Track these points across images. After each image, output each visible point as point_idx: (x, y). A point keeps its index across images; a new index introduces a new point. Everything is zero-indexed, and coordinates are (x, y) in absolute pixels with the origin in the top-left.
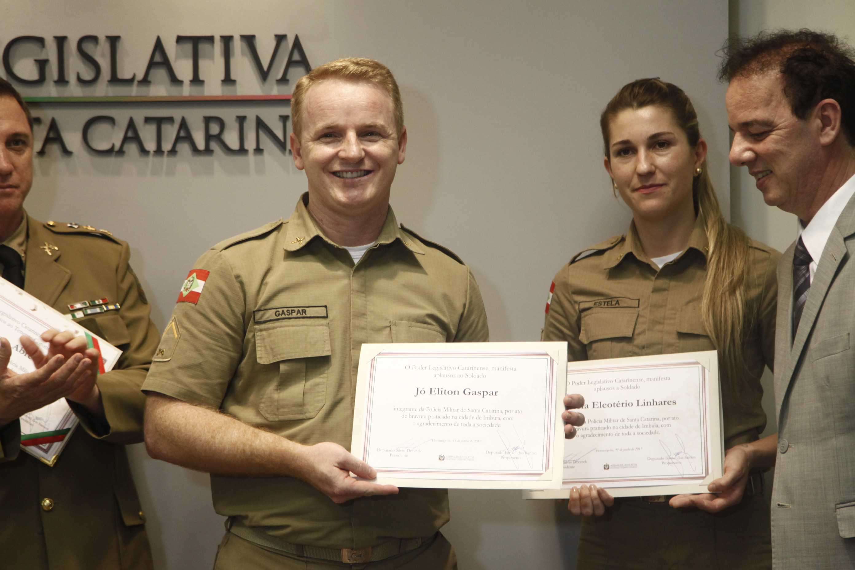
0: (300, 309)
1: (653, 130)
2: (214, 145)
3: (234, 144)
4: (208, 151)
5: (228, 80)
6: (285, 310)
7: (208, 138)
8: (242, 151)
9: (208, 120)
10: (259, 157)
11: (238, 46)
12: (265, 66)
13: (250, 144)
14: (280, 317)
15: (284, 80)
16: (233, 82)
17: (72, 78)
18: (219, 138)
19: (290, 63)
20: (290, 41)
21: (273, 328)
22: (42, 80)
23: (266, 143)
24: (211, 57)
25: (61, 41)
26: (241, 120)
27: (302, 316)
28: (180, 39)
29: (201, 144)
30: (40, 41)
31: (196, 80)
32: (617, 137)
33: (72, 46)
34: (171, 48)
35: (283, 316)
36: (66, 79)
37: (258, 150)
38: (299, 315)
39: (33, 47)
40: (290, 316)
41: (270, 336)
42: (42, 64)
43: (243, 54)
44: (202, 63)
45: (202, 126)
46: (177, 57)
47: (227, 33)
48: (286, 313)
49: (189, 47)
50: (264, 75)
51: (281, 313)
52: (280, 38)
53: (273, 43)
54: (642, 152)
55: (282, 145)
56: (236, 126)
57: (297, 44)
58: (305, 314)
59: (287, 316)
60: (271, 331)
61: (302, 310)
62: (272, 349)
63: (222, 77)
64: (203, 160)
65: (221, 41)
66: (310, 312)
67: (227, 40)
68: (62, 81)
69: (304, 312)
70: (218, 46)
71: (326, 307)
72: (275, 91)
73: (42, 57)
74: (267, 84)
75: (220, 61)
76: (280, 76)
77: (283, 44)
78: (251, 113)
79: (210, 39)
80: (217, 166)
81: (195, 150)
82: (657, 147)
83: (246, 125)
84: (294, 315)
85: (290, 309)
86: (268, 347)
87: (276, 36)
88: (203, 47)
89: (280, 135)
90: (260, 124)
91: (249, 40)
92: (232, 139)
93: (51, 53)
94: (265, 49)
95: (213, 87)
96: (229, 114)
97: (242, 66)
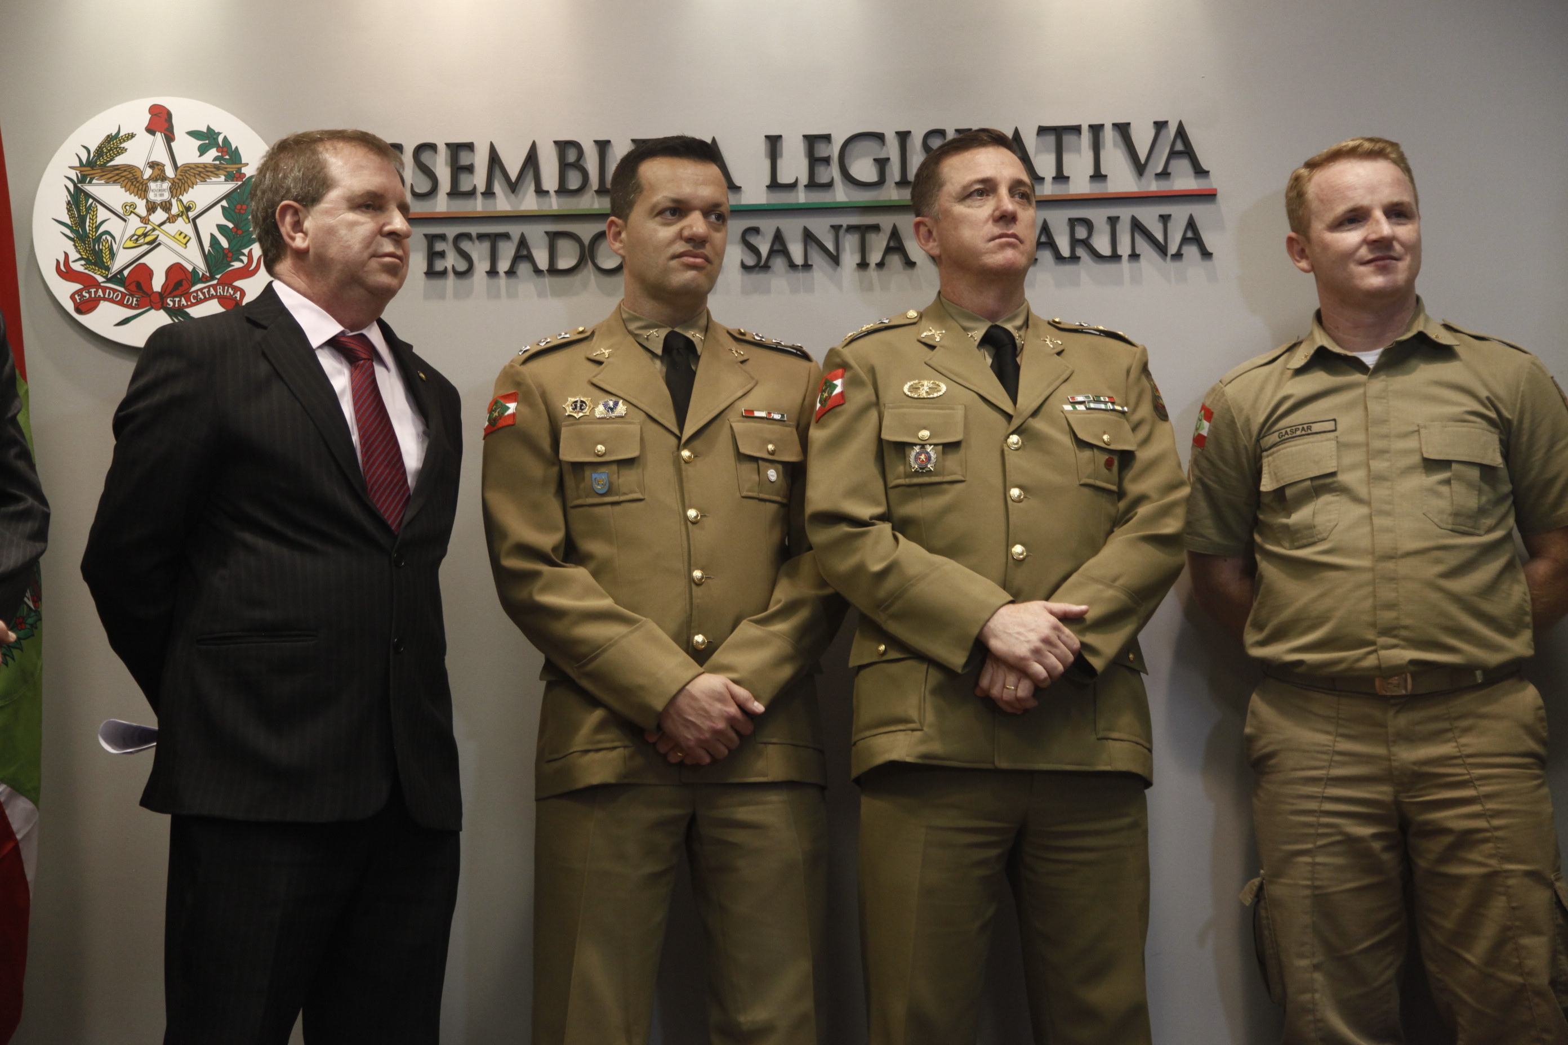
0: (1305, 426)
2: (1080, 252)
3: (1105, 250)
4: (1074, 258)
5: (1098, 176)
6: (1288, 430)
7: (1074, 242)
8: (1115, 257)
9: (1073, 222)
10: (1135, 265)
11: (1109, 136)
12: (1143, 157)
13: (1124, 249)
14: (1283, 438)
15: (1165, 174)
16: (1104, 177)
18: (1086, 243)
19: (1173, 154)
20: (1172, 129)
21: (1278, 451)
22: (881, 182)
23: (1143, 246)
24: (1078, 150)
25: (903, 136)
26: (1113, 221)
27: (1306, 433)
28: (1042, 131)
29: (1065, 251)
30: (880, 137)
31: (1060, 177)
33: (916, 142)
34: (1030, 140)
35: (1286, 436)
37: (1134, 256)
38: (1303, 433)
39: (871, 145)
40: (1294, 435)
41: (1274, 461)
42: (882, 163)
43: (1115, 144)
44: (1066, 158)
45: (1067, 230)
46: (1038, 151)
47: (1096, 122)
48: (1289, 432)
49: (1051, 139)
50: (1140, 168)
51: (1284, 434)
52: (1160, 126)
53: (1151, 132)
55: (1162, 249)
56: (1107, 229)
57: (1181, 132)
58: (1310, 431)
59: (1290, 436)
60: (1275, 455)
61: (1307, 427)
62: (1276, 474)
63: (1091, 172)
64: (1069, 268)
65: (1113, 129)
66: (1315, 428)
67: (1096, 130)
68: (903, 182)
69: (1309, 428)
70: (1086, 137)
71: (1334, 421)
72: (1154, 186)
73: (883, 156)
74: (1144, 179)
75: (1088, 155)
76: (1159, 169)
77: (1163, 132)
78: (1125, 213)
79: (1077, 129)
80: (1084, 277)
81: (1059, 258)
83: (1119, 227)
84: (1298, 433)
85: (1294, 428)
86: (1272, 473)
87: (1156, 123)
88: (1068, 139)
89: (1160, 237)
90: (1137, 226)
91: (1123, 129)
92: (1102, 244)
93: (892, 150)
94: (1142, 138)
95: (1080, 184)
96: (1098, 215)
97: (1114, 159)
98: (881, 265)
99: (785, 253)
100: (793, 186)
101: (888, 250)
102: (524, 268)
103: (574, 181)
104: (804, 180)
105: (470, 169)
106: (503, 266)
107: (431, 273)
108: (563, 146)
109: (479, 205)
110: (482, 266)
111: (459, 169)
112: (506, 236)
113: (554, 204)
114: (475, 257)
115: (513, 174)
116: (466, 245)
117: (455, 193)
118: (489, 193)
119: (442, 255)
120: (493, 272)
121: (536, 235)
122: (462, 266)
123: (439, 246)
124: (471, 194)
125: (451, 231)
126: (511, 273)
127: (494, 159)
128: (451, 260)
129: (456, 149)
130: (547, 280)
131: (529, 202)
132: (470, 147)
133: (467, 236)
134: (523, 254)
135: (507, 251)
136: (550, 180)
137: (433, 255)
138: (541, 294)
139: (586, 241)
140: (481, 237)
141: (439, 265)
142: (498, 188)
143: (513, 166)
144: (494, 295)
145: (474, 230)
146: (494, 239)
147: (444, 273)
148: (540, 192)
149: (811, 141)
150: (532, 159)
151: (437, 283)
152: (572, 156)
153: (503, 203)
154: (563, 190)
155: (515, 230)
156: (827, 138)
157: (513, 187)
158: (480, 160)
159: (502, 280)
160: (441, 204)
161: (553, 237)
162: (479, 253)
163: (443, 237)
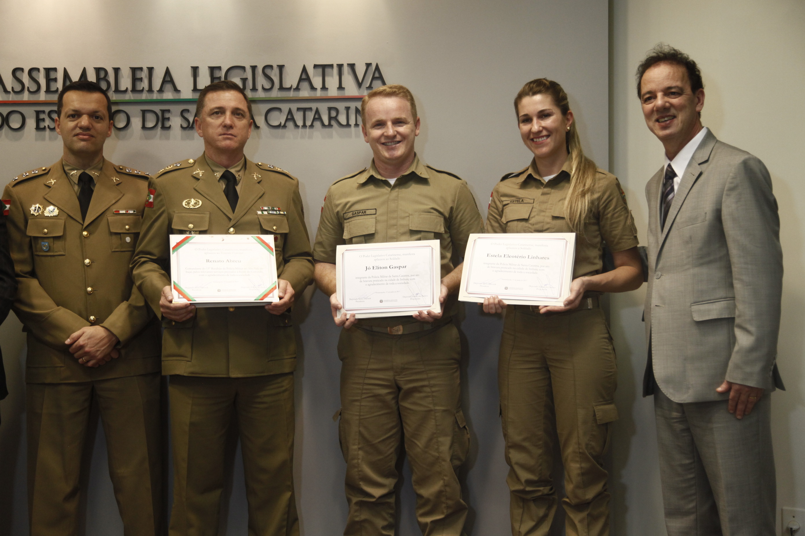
0: (363, 211)
1: (541, 107)
2: (333, 123)
3: (344, 122)
4: (330, 125)
5: (341, 88)
6: (356, 212)
7: (330, 118)
8: (348, 125)
9: (330, 109)
10: (356, 129)
11: (346, 69)
12: (360, 80)
13: (352, 122)
14: (354, 215)
16: (343, 89)
17: (259, 87)
18: (336, 118)
19: (374, 78)
20: (374, 67)
21: (351, 220)
24: (332, 76)
25: (254, 68)
26: (348, 109)
27: (364, 214)
28: (316, 66)
29: (326, 122)
30: (243, 68)
31: (324, 88)
33: (259, 70)
34: (311, 71)
35: (355, 215)
36: (257, 88)
37: (356, 125)
38: (363, 214)
39: (240, 71)
40: (358, 215)
41: (350, 225)
42: (245, 80)
43: (349, 73)
44: (327, 79)
45: (327, 112)
46: (314, 75)
47: (340, 63)
48: (357, 213)
49: (320, 70)
50: (360, 85)
51: (354, 213)
52: (368, 65)
53: (364, 68)
54: (535, 120)
56: (345, 112)
57: (377, 68)
58: (366, 213)
59: (357, 215)
60: (350, 222)
61: (364, 212)
62: (350, 231)
63: (338, 86)
64: (328, 130)
65: (337, 67)
66: (368, 212)
67: (340, 66)
68: (254, 89)
69: (365, 212)
70: (335, 70)
71: (376, 209)
73: (245, 76)
74: (361, 89)
75: (336, 78)
76: (368, 85)
77: (370, 68)
78: (352, 105)
79: (331, 66)
80: (334, 134)
81: (323, 125)
82: (544, 117)
83: (350, 111)
84: (360, 214)
85: (359, 211)
86: (348, 231)
87: (366, 64)
88: (328, 70)
91: (352, 66)
92: (343, 119)
93: (249, 74)
94: (360, 71)
95: (333, 92)
96: (341, 106)
97: (348, 80)
105: (55, 80)
107: (38, 128)
108: (98, 70)
111: (50, 80)
117: (48, 91)
119: (43, 120)
123: (42, 116)
125: (47, 109)
127: (66, 75)
128: (48, 123)
129: (48, 71)
132: (55, 70)
137: (39, 120)
141: (42, 125)
147: (44, 129)
149: (212, 69)
150: (84, 75)
151: (40, 133)
152: (102, 74)
156: (219, 68)
158: (60, 76)
160: (42, 96)
163: (43, 112)
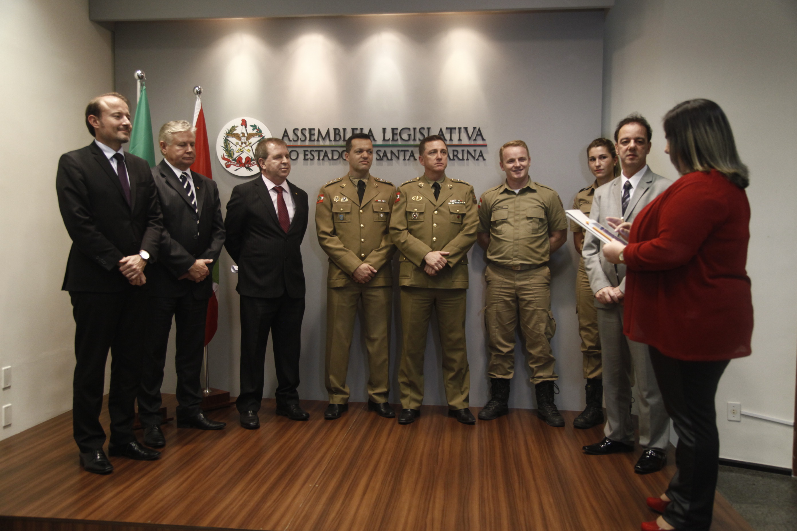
1: (601, 153)
2: (455, 158)
3: (461, 157)
4: (454, 159)
5: (460, 140)
7: (454, 155)
8: (463, 159)
9: (454, 151)
10: (468, 161)
11: (463, 130)
12: (470, 135)
13: (465, 158)
15: (475, 140)
17: (417, 139)
18: (457, 156)
19: (477, 135)
20: (477, 129)
21: (495, 212)
22: (409, 139)
23: (470, 157)
24: (455, 133)
25: (415, 129)
26: (463, 151)
28: (447, 128)
29: (452, 158)
30: (409, 129)
31: (451, 140)
32: (591, 156)
33: (418, 130)
34: (444, 131)
35: (497, 209)
36: (416, 139)
37: (467, 159)
39: (407, 131)
40: (499, 209)
41: (494, 214)
42: (409, 135)
43: (464, 132)
44: (453, 135)
45: (452, 152)
46: (446, 133)
47: (460, 127)
49: (449, 130)
50: (470, 138)
52: (474, 128)
53: (472, 130)
54: (597, 160)
55: (474, 158)
56: (462, 152)
57: (479, 130)
61: (502, 207)
63: (458, 138)
66: (504, 207)
67: (460, 129)
68: (415, 140)
70: (457, 130)
71: (508, 206)
72: (473, 143)
73: (410, 133)
74: (470, 141)
75: (457, 135)
76: (474, 139)
77: (475, 130)
78: (466, 149)
79: (455, 128)
80: (456, 164)
82: (602, 158)
83: (464, 152)
85: (499, 207)
86: (494, 217)
88: (453, 131)
89: (473, 155)
90: (468, 152)
91: (466, 129)
92: (460, 156)
93: (412, 132)
94: (470, 131)
95: (456, 142)
96: (460, 149)
97: (464, 136)
98: (409, 159)
99: (387, 156)
100: (389, 140)
101: (410, 156)
102: (326, 158)
103: (338, 138)
104: (391, 139)
105: (314, 134)
106: (321, 158)
107: (305, 159)
108: (335, 130)
109: (316, 143)
110: (316, 158)
111: (311, 135)
112: (322, 151)
113: (333, 143)
114: (315, 156)
115: (324, 136)
116: (313, 153)
117: (310, 140)
118: (318, 140)
119: (307, 155)
120: (319, 159)
121: (329, 150)
122: (312, 158)
123: (307, 153)
124: (314, 140)
125: (309, 149)
126: (323, 159)
127: (319, 132)
128: (309, 156)
129: (311, 130)
130: (332, 161)
131: (327, 143)
132: (314, 129)
133: (313, 151)
134: (326, 155)
135: (322, 154)
136: (332, 138)
137: (305, 155)
138: (330, 165)
139: (340, 152)
140: (316, 151)
141: (307, 157)
142: (320, 139)
143: (324, 134)
144: (319, 164)
145: (315, 149)
146: (319, 151)
147: (308, 159)
148: (330, 140)
149: (393, 129)
150: (328, 132)
151: (306, 161)
152: (337, 132)
153: (321, 143)
154: (335, 140)
155: (324, 149)
156: (397, 129)
157: (324, 139)
158: (316, 133)
159: (321, 161)
160: (307, 143)
161: (333, 151)
162: (316, 154)
163: (307, 151)
